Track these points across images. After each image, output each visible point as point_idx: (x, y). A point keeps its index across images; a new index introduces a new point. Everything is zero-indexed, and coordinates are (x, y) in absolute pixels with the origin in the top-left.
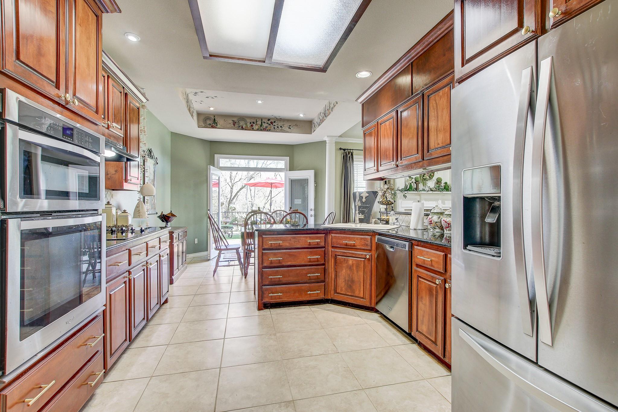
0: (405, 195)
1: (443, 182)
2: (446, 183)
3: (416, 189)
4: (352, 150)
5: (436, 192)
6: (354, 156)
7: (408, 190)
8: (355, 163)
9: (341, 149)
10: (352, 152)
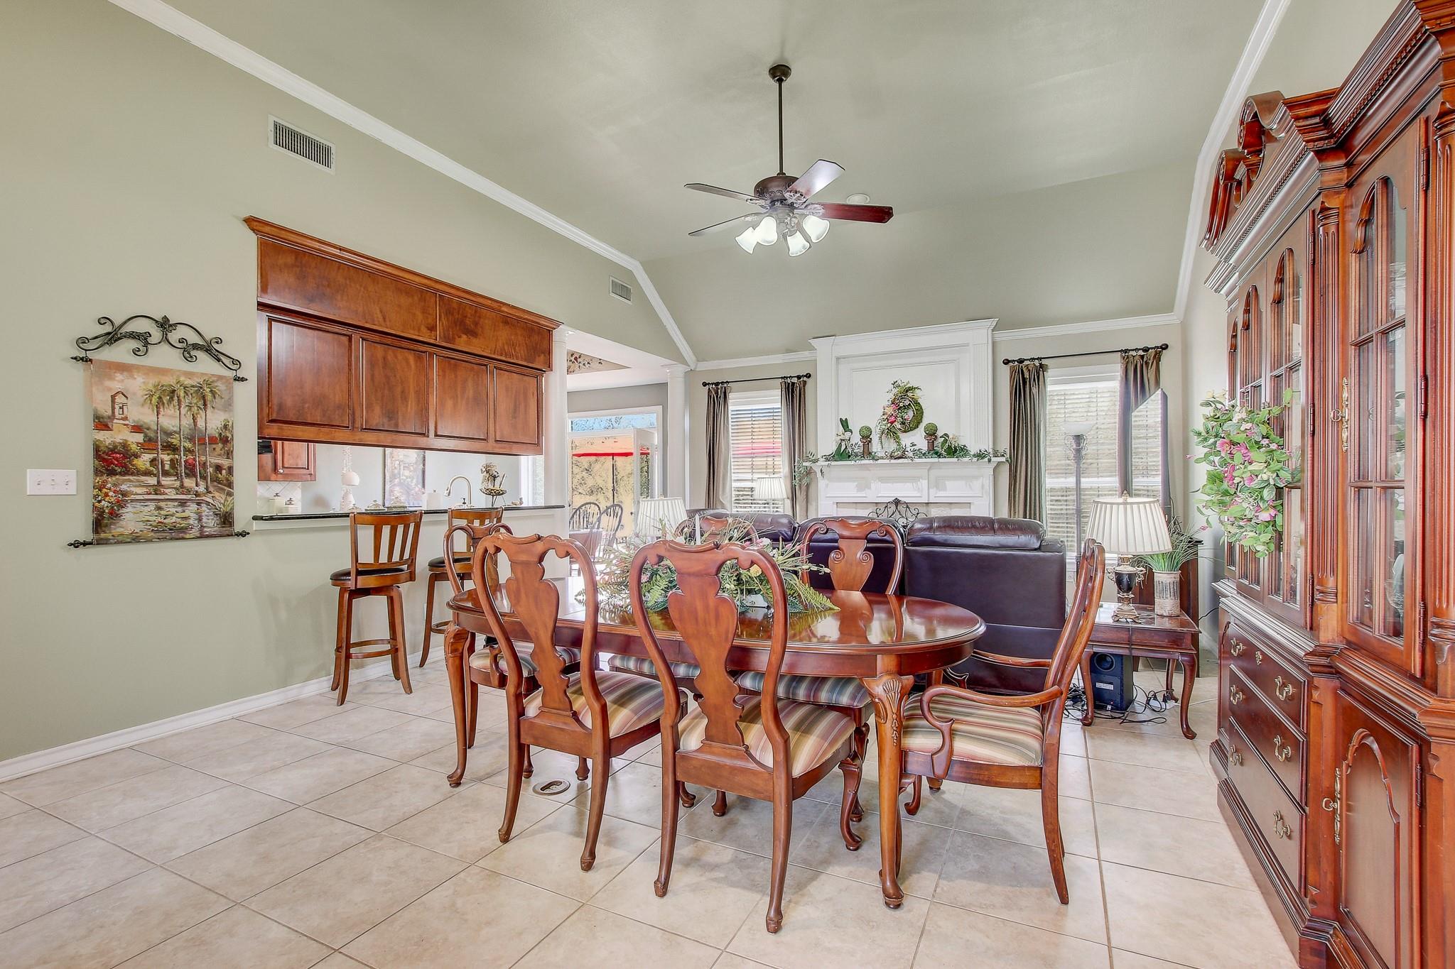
0: (823, 469)
1: (939, 434)
2: (948, 436)
4: (727, 382)
6: (730, 395)
7: (833, 459)
9: (705, 384)
10: (725, 388)
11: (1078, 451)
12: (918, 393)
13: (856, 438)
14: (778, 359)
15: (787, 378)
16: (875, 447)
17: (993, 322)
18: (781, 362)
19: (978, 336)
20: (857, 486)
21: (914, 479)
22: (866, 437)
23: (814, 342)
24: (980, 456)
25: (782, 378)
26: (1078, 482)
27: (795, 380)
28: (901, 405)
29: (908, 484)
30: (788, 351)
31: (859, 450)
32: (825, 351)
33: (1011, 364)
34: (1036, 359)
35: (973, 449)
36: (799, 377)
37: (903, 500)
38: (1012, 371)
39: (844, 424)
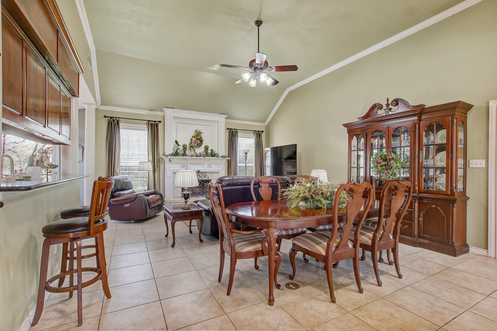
0: (170, 159)
1: (209, 149)
2: (212, 150)
3: (184, 154)
4: (119, 118)
5: (200, 157)
6: (120, 124)
7: (174, 155)
8: (121, 130)
9: (105, 117)
10: (118, 120)
11: (246, 157)
12: (202, 135)
13: (181, 148)
14: (145, 112)
15: (150, 121)
16: (187, 152)
17: (226, 116)
18: (146, 114)
19: (222, 119)
20: (181, 166)
21: (203, 164)
22: (185, 148)
23: (165, 109)
24: (223, 157)
25: (148, 121)
26: (246, 165)
27: (153, 122)
28: (198, 138)
29: (200, 166)
30: (152, 110)
31: (182, 152)
32: (169, 113)
33: (229, 130)
34: (236, 129)
35: (220, 155)
36: (155, 122)
37: (200, 171)
38: (229, 132)
39: (176, 142)
